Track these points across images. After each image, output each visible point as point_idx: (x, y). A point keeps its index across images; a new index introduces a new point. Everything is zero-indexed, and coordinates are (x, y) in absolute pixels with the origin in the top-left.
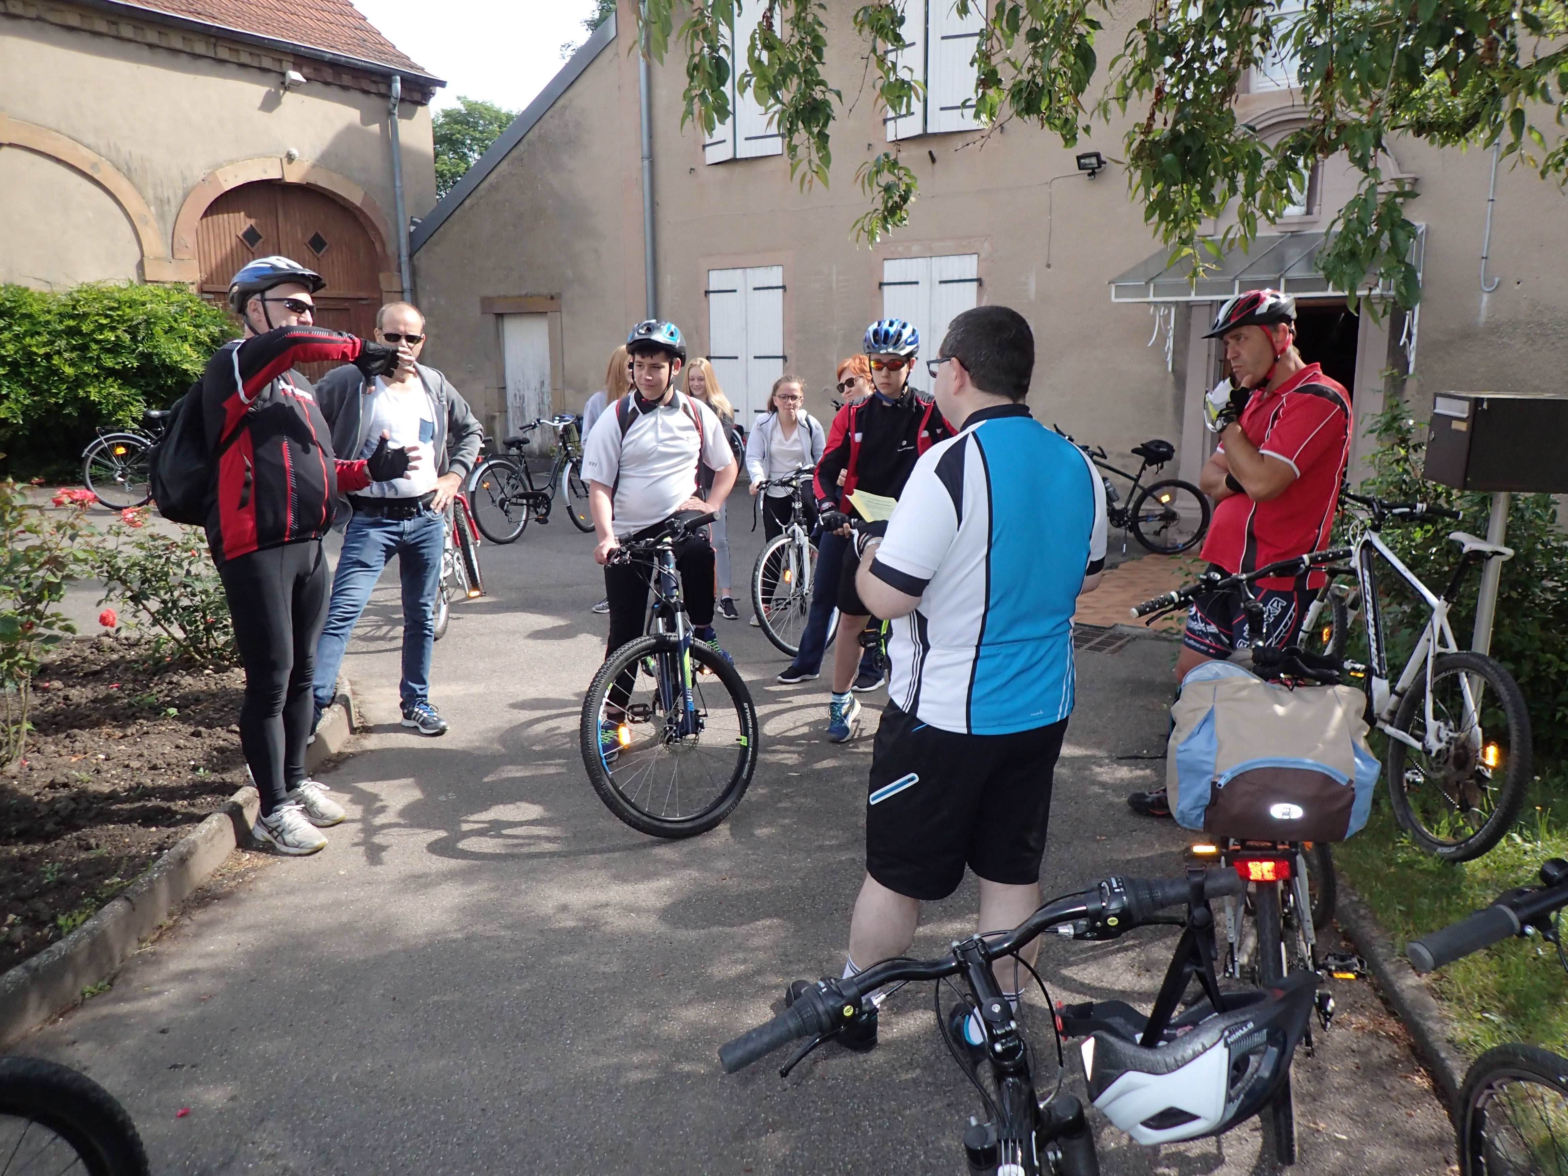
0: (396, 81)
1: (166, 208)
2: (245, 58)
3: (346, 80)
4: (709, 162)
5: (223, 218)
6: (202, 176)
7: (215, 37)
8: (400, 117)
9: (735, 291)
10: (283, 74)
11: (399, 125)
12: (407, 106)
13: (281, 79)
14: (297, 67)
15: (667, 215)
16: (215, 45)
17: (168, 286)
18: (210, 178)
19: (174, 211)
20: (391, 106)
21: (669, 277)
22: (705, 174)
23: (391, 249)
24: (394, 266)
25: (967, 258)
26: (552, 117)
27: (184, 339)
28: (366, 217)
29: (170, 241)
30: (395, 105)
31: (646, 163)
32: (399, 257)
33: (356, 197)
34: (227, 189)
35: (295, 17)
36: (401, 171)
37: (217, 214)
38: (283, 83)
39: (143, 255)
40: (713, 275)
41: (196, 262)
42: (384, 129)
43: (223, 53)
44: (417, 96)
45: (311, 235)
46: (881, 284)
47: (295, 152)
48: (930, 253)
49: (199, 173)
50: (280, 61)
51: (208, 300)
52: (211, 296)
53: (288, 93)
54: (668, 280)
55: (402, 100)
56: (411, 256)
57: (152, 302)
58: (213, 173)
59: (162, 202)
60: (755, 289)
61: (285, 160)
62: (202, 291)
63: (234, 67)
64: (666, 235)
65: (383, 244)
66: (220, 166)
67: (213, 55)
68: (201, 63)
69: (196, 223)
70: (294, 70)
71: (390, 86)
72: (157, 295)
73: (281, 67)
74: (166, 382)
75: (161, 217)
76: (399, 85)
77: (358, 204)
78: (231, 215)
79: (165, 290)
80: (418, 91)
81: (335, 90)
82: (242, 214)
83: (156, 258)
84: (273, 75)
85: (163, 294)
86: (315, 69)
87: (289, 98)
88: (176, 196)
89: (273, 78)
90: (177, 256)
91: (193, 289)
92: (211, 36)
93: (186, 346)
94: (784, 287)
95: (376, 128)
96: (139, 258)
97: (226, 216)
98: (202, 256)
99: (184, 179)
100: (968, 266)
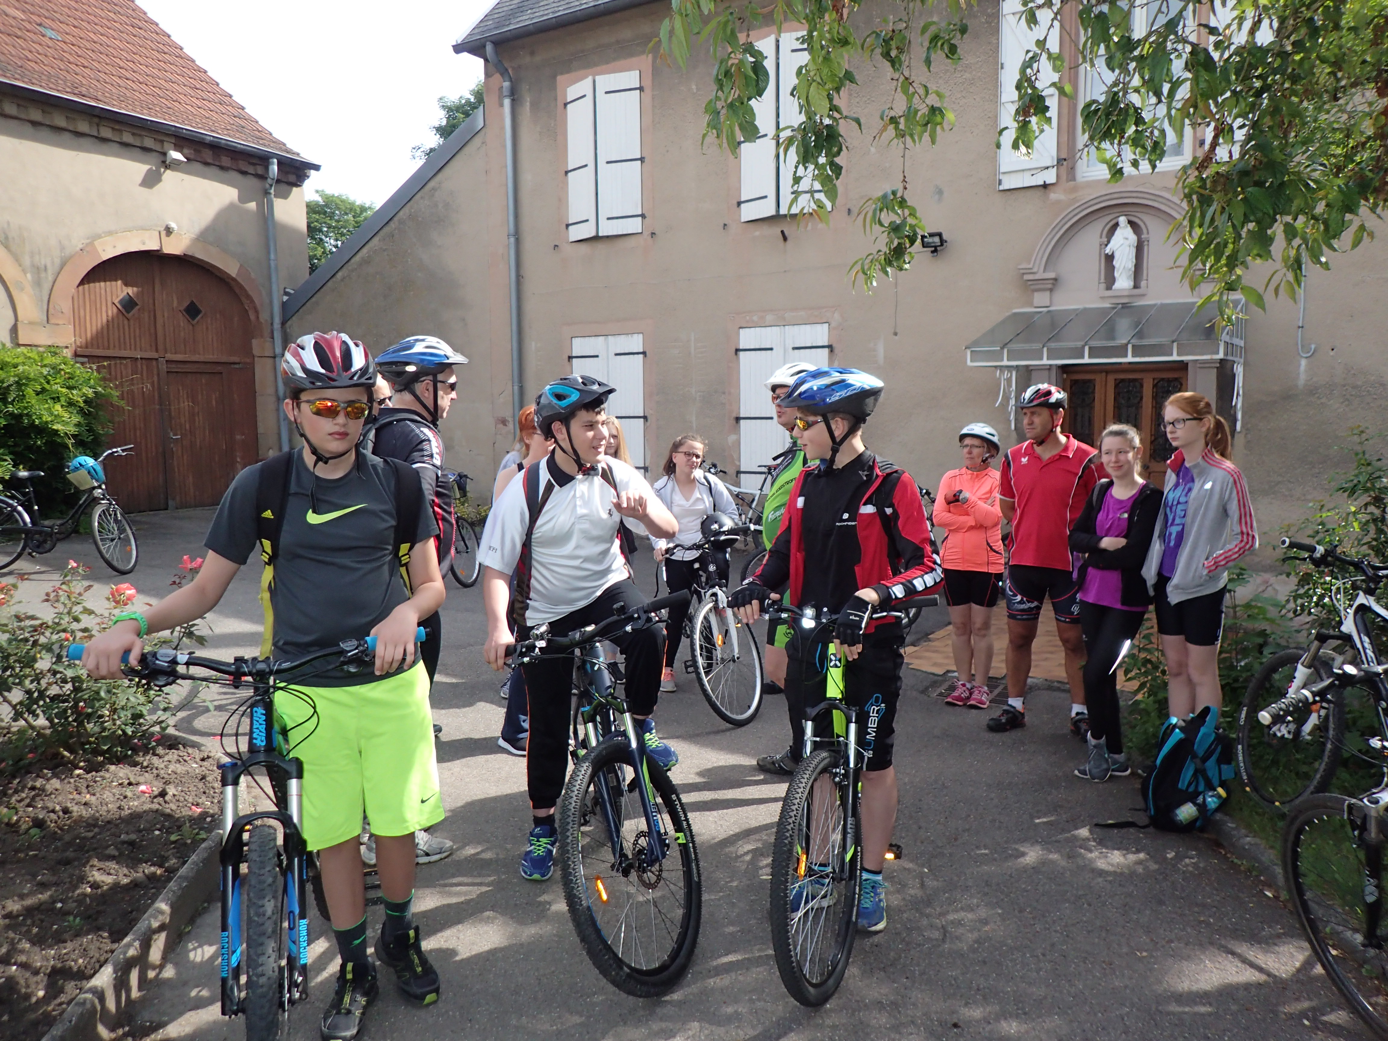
0: (273, 163)
1: (43, 275)
2: (127, 138)
3: (226, 161)
4: (572, 238)
5: (100, 287)
6: (81, 246)
7: (99, 117)
8: (276, 196)
9: (597, 356)
10: (165, 154)
11: (275, 204)
12: (283, 187)
13: (162, 158)
14: (178, 148)
15: (530, 288)
16: (98, 125)
17: (41, 349)
18: (88, 248)
19: (51, 279)
20: (268, 186)
21: (533, 344)
22: (568, 250)
23: (264, 316)
24: (266, 333)
25: (818, 327)
26: (422, 198)
27: (56, 399)
28: (241, 287)
29: (45, 307)
30: (271, 186)
31: (512, 240)
32: (272, 324)
33: (231, 268)
34: (105, 257)
35: (176, 104)
36: (275, 245)
37: (94, 282)
38: (164, 162)
39: (16, 319)
40: (576, 342)
41: (71, 327)
42: (260, 206)
43: (106, 132)
44: (292, 178)
45: (186, 304)
46: (737, 351)
47: (173, 225)
48: (783, 322)
49: (77, 243)
50: (162, 142)
51: (82, 364)
52: (85, 360)
53: (168, 172)
54: (532, 346)
55: (278, 181)
56: (283, 323)
57: (24, 364)
58: (91, 244)
59: (38, 270)
60: (616, 355)
61: (163, 233)
62: (76, 355)
63: (116, 146)
64: (530, 307)
65: (257, 312)
66: (100, 237)
67: (96, 134)
68: (83, 141)
69: (73, 290)
70: (175, 150)
71: (267, 168)
72: (30, 358)
73: (163, 147)
74: (36, 442)
75: (38, 283)
76: (276, 167)
77: (234, 276)
78: (108, 283)
79: (38, 353)
80: (294, 173)
81: (214, 171)
82: (119, 282)
83: (31, 323)
84: (154, 154)
85: (36, 357)
86: (195, 150)
87: (169, 176)
88: (53, 263)
89: (155, 157)
90: (52, 321)
91: (68, 353)
92: (94, 116)
93: (58, 406)
94: (644, 353)
95: (253, 205)
96: (12, 322)
97: (102, 284)
98: (78, 322)
99: (62, 248)
100: (820, 334)
